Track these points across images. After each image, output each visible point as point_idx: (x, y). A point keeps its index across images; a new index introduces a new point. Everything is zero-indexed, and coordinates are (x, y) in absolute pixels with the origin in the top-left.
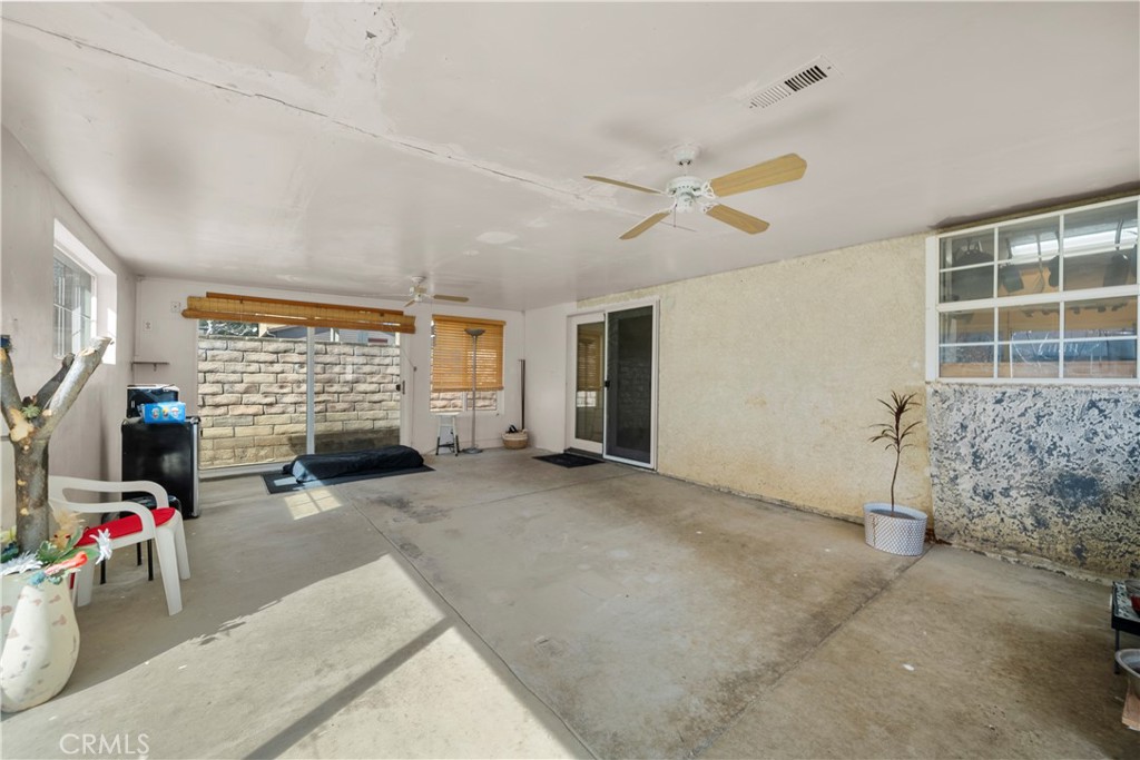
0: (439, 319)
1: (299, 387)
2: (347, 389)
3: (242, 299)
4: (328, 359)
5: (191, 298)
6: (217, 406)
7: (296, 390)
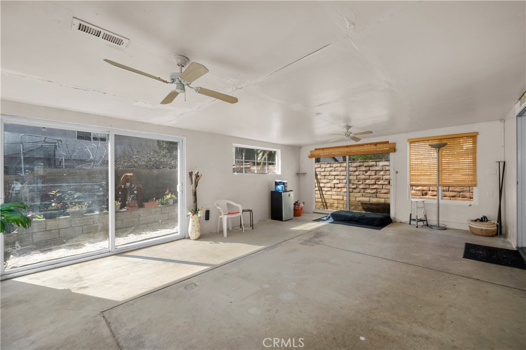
0: (412, 142)
3: (323, 149)
5: (311, 152)
7: (364, 183)
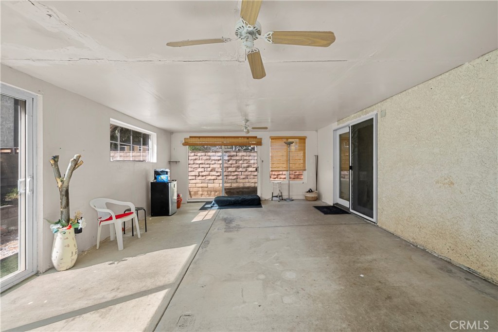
0: (273, 138)
1: (228, 169)
2: (244, 170)
3: (199, 137)
4: (237, 158)
5: (185, 139)
6: (203, 176)
7: (227, 171)
